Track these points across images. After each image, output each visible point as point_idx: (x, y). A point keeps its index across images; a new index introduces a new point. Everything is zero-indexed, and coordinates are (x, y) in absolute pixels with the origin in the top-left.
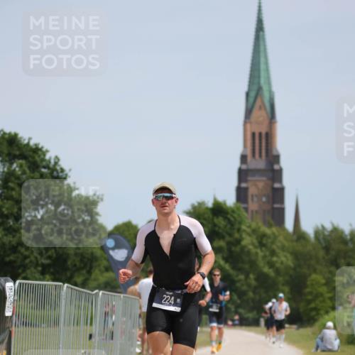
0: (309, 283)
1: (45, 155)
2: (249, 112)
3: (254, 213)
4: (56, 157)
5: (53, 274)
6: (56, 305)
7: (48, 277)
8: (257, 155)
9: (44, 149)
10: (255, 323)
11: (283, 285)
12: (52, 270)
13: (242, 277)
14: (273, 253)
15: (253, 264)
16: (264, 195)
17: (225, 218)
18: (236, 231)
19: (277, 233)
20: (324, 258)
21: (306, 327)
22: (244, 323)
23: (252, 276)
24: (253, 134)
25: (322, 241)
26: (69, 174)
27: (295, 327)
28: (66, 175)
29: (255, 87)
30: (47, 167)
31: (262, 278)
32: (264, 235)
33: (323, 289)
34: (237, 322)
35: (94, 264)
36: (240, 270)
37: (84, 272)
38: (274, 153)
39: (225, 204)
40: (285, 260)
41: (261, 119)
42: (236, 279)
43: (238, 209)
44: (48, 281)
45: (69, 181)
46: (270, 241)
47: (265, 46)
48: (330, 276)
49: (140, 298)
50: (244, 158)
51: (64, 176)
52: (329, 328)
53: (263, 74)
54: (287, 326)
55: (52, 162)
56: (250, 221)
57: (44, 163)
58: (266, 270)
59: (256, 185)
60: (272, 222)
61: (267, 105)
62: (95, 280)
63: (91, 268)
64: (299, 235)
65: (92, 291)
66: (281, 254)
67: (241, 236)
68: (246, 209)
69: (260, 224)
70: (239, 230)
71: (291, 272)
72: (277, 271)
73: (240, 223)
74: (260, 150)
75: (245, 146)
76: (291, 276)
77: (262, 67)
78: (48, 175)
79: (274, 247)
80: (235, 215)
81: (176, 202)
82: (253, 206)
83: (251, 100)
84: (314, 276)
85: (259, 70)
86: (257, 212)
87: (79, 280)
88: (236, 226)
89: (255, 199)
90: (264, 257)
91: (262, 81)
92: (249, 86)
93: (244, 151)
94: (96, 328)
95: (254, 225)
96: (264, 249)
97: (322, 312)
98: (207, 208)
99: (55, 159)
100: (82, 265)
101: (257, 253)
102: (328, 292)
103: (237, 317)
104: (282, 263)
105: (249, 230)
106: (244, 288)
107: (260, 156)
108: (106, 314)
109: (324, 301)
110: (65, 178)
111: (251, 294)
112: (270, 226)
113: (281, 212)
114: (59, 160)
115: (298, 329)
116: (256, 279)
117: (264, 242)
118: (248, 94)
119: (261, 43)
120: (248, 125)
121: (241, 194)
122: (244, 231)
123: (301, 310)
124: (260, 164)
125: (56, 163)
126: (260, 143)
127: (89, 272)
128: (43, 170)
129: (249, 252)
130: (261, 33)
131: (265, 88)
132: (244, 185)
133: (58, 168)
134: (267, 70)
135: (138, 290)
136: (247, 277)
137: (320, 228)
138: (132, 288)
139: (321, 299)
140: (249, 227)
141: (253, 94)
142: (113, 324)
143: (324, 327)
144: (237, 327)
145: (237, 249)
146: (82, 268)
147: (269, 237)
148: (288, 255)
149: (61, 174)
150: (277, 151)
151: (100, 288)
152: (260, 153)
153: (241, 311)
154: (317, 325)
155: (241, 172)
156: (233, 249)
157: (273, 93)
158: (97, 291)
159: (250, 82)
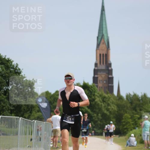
0: (124, 117)
1: (12, 63)
2: (98, 45)
3: (101, 88)
4: (17, 64)
5: (15, 113)
7: (13, 115)
8: (102, 63)
9: (12, 60)
10: (101, 134)
11: (113, 118)
12: (15, 112)
13: (95, 115)
14: (109, 105)
15: (100, 109)
16: (105, 80)
17: (88, 90)
18: (93, 95)
19: (110, 97)
20: (130, 107)
22: (96, 134)
23: (99, 115)
24: (100, 55)
25: (129, 100)
26: (22, 71)
27: (118, 136)
28: (21, 71)
29: (101, 35)
30: (13, 68)
31: (104, 115)
32: (105, 97)
33: (130, 120)
34: (93, 134)
35: (33, 109)
36: (94, 112)
37: (29, 112)
38: (109, 63)
39: (88, 84)
40: (114, 108)
41: (103, 48)
42: (93, 116)
43: (94, 86)
44: (13, 116)
45: (22, 74)
48: (133, 114)
49: (52, 123)
50: (96, 65)
52: (132, 137)
53: (104, 29)
55: (15, 66)
56: (99, 91)
57: (12, 66)
58: (106, 112)
59: (101, 76)
60: (108, 92)
61: (106, 42)
62: (33, 116)
63: (31, 111)
64: (120, 97)
65: (32, 120)
66: (112, 105)
67: (95, 97)
68: (97, 86)
69: (103, 93)
70: (94, 95)
71: (116, 113)
72: (110, 112)
73: (95, 92)
74: (103, 61)
75: (97, 60)
76: (116, 115)
77: (104, 26)
78: (13, 71)
79: (109, 102)
80: (93, 89)
81: (74, 80)
82: (100, 85)
83: (99, 40)
84: (126, 115)
86: (102, 87)
87: (27, 116)
88: (93, 94)
89: (101, 82)
90: (105, 106)
91: (104, 32)
92: (98, 34)
93: (96, 62)
94: (34, 136)
95: (100, 93)
96: (104, 103)
97: (129, 130)
98: (80, 86)
99: (16, 65)
100: (28, 110)
101: (102, 105)
102: (132, 122)
103: (93, 132)
104: (112, 109)
105: (98, 95)
106: (96, 119)
108: (38, 130)
110: (20, 73)
111: (99, 122)
112: (107, 93)
113: (112, 87)
114: (18, 65)
115: (119, 137)
116: (102, 116)
117: (105, 100)
118: (98, 38)
119: (104, 16)
120: (98, 51)
121: (95, 80)
122: (96, 95)
123: (120, 129)
124: (103, 67)
125: (17, 66)
126: (103, 58)
127: (31, 113)
128: (11, 69)
129: (98, 105)
130: (104, 12)
131: (105, 35)
132: (96, 76)
133: (17, 68)
134: (106, 28)
135: (51, 120)
136: (97, 115)
137: (128, 94)
138: (49, 119)
139: (129, 124)
141: (100, 38)
142: (41, 135)
143: (130, 136)
144: (93, 136)
145: (93, 103)
146: (28, 111)
147: (107, 98)
148: (115, 106)
149: (18, 71)
150: (110, 62)
153: (95, 129)
154: (127, 135)
155: (95, 70)
156: (92, 103)
157: (109, 37)
158: (34, 120)
159: (99, 32)
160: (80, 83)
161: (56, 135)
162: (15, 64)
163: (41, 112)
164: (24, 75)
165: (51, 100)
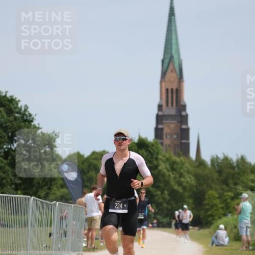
0: (207, 197)
1: (17, 104)
2: (164, 74)
3: (168, 146)
4: (26, 105)
5: (23, 190)
6: (26, 212)
7: (19, 192)
8: (170, 104)
9: (17, 100)
10: (168, 226)
11: (188, 198)
12: (22, 187)
13: (159, 193)
14: (181, 175)
15: (167, 183)
16: (175, 134)
17: (147, 150)
18: (154, 159)
19: (184, 161)
20: (217, 179)
21: (205, 228)
22: (160, 225)
23: (166, 192)
24: (167, 90)
25: (216, 167)
26: (35, 118)
27: (197, 228)
28: (33, 118)
29: (169, 56)
30: (19, 113)
31: (173, 193)
32: (175, 162)
33: (217, 201)
34: (155, 225)
35: (53, 183)
36: (157, 187)
37: (46, 188)
38: (182, 103)
39: (147, 140)
40: (189, 180)
41: (173, 79)
42: (155, 194)
43: (156, 143)
44: (20, 195)
45: (35, 123)
46: (179, 166)
47: (175, 26)
48: (222, 192)
49: (86, 207)
50: (160, 107)
51: (31, 119)
52: (221, 229)
53: (174, 46)
54: (190, 227)
55: (23, 109)
56: (165, 152)
57: (17, 110)
58: (176, 187)
59: (169, 127)
60: (181, 153)
61: (177, 69)
62: (53, 194)
63: (51, 185)
64: (200, 162)
65: (52, 202)
66: (187, 176)
67: (158, 163)
68: (162, 144)
69: (172, 154)
70: (157, 159)
71: (195, 189)
72: (184, 188)
73: (158, 154)
74: (172, 101)
75: (161, 98)
76: (194, 192)
77: (174, 41)
78: (20, 118)
79: (182, 171)
80: (154, 148)
81: (129, 142)
82: (167, 141)
83: (166, 65)
84: (210, 192)
85: (171, 44)
86: (169, 146)
87: (43, 194)
88: (155, 156)
89: (168, 137)
90: (175, 178)
91: (174, 51)
92: (164, 55)
93: (160, 102)
94: (54, 229)
95: (167, 155)
96: (174, 172)
97: (216, 218)
98: (134, 143)
99: (25, 107)
100: (44, 184)
101: (169, 175)
102: (221, 203)
103: (155, 221)
104: (187, 182)
105: (164, 159)
106: (161, 200)
107: (172, 105)
108: (61, 218)
109: (217, 210)
110: (32, 121)
111: (165, 205)
112: (179, 156)
113: (188, 145)
114: (27, 108)
115: (199, 230)
116: (170, 194)
117: (175, 167)
118: (163, 61)
119: (173, 24)
120: (163, 83)
121: (158, 133)
122: (161, 159)
123: (201, 216)
124: (172, 111)
125: (25, 110)
126: (172, 96)
127: (50, 189)
128: (16, 115)
129: (164, 175)
130: (173, 18)
131: (176, 57)
132: (160, 126)
133: (27, 113)
134: (177, 44)
135: (84, 202)
136: (162, 193)
137: (215, 157)
138: (79, 200)
139: (215, 208)
140: (164, 156)
141: (167, 61)
143: (218, 228)
144: (155, 228)
145: (156, 172)
146: (44, 186)
147: (178, 164)
148: (192, 176)
149: (29, 118)
150: (184, 102)
151: (57, 200)
152: (172, 103)
153: (159, 217)
154: (213, 226)
155: (158, 117)
156: (153, 172)
157: (182, 60)
158: (55, 202)
159: (165, 52)
160: (133, 138)
161: (92, 227)
162: (23, 106)
163: (67, 187)
164: (39, 124)
165: (83, 167)
